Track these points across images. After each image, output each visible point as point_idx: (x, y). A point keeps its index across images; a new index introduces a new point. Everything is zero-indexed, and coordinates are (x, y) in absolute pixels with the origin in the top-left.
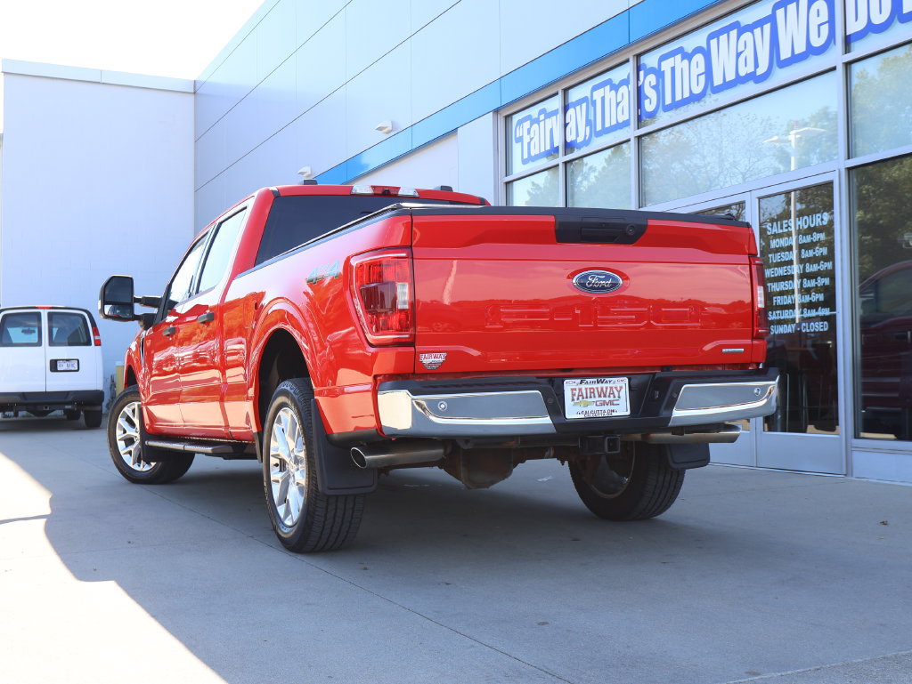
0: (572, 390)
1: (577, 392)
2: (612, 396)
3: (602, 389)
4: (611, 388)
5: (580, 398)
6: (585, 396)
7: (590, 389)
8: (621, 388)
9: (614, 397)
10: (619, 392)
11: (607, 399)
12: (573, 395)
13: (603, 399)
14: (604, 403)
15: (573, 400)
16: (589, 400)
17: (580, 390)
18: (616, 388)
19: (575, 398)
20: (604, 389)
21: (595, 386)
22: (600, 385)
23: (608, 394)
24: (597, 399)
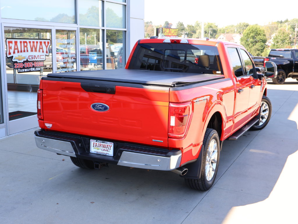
0: (93, 143)
1: (95, 144)
2: (107, 148)
3: (104, 145)
4: (108, 145)
5: (96, 146)
6: (98, 146)
7: (100, 144)
8: (111, 146)
9: (108, 149)
10: (110, 147)
11: (106, 149)
12: (94, 145)
13: (104, 148)
14: (104, 150)
15: (93, 147)
16: (99, 148)
17: (96, 144)
18: (109, 146)
19: (94, 146)
20: (105, 145)
21: (102, 143)
22: (103, 144)
23: (106, 147)
24: (102, 148)
